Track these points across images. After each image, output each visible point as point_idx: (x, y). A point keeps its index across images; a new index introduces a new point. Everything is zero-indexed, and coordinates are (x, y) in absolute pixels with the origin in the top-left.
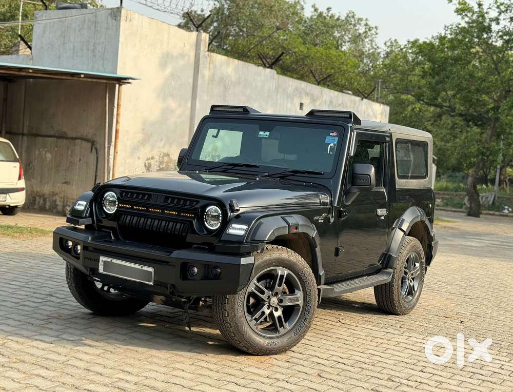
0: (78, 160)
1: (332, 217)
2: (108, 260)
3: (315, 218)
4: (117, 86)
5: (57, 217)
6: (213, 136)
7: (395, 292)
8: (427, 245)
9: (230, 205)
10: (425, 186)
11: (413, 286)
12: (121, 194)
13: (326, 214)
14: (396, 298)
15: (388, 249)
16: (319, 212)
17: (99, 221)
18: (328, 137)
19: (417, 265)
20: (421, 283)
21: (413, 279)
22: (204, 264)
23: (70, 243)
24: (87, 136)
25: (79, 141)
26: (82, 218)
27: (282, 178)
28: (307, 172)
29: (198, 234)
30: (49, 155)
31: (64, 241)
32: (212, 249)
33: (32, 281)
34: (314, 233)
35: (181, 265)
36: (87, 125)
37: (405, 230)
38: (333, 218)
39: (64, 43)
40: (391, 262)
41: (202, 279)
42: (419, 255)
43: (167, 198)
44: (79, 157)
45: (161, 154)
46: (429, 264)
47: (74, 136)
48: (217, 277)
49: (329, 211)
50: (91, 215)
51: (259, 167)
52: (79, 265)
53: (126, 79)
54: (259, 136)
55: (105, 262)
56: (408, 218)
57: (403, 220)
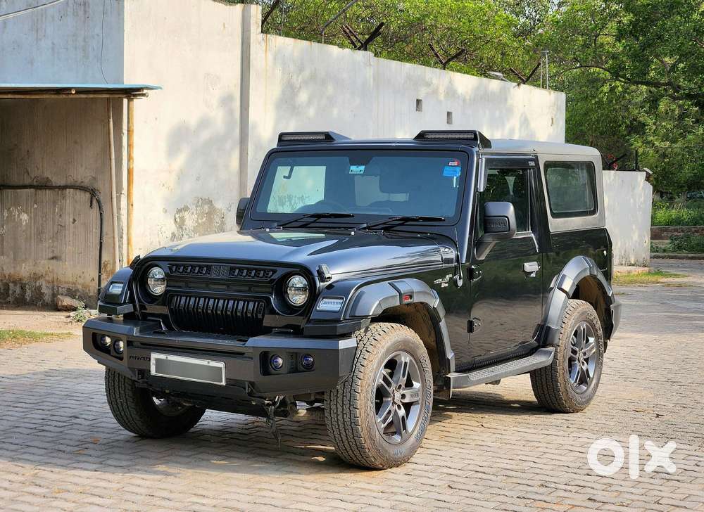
0: (71, 220)
1: (460, 279)
2: (162, 356)
3: (437, 282)
4: (125, 101)
5: (45, 313)
6: (285, 177)
7: (560, 379)
8: (604, 310)
9: (318, 271)
10: (594, 225)
11: (587, 370)
12: (170, 269)
13: (451, 276)
14: (561, 388)
15: (545, 319)
16: (441, 273)
17: (143, 307)
18: (446, 168)
19: (592, 340)
20: (599, 364)
21: (587, 360)
22: (290, 353)
23: (108, 340)
24: (82, 182)
25: (72, 190)
26: (121, 304)
27: (386, 229)
28: (421, 218)
29: (278, 314)
30: (24, 217)
31: (98, 338)
32: (298, 332)
33: (43, 402)
34: (435, 302)
35: (260, 355)
36: (82, 166)
37: (567, 290)
38: (462, 280)
39: (38, 40)
40: (550, 337)
41: (290, 373)
42: (593, 325)
43: (232, 269)
44: (71, 216)
45: (198, 202)
46: (609, 338)
47: (62, 183)
48: (309, 368)
49: (455, 271)
50: (132, 300)
51: (353, 216)
52: (122, 366)
53: (138, 89)
54: (350, 172)
55: (157, 360)
56: (572, 273)
57: (564, 276)
